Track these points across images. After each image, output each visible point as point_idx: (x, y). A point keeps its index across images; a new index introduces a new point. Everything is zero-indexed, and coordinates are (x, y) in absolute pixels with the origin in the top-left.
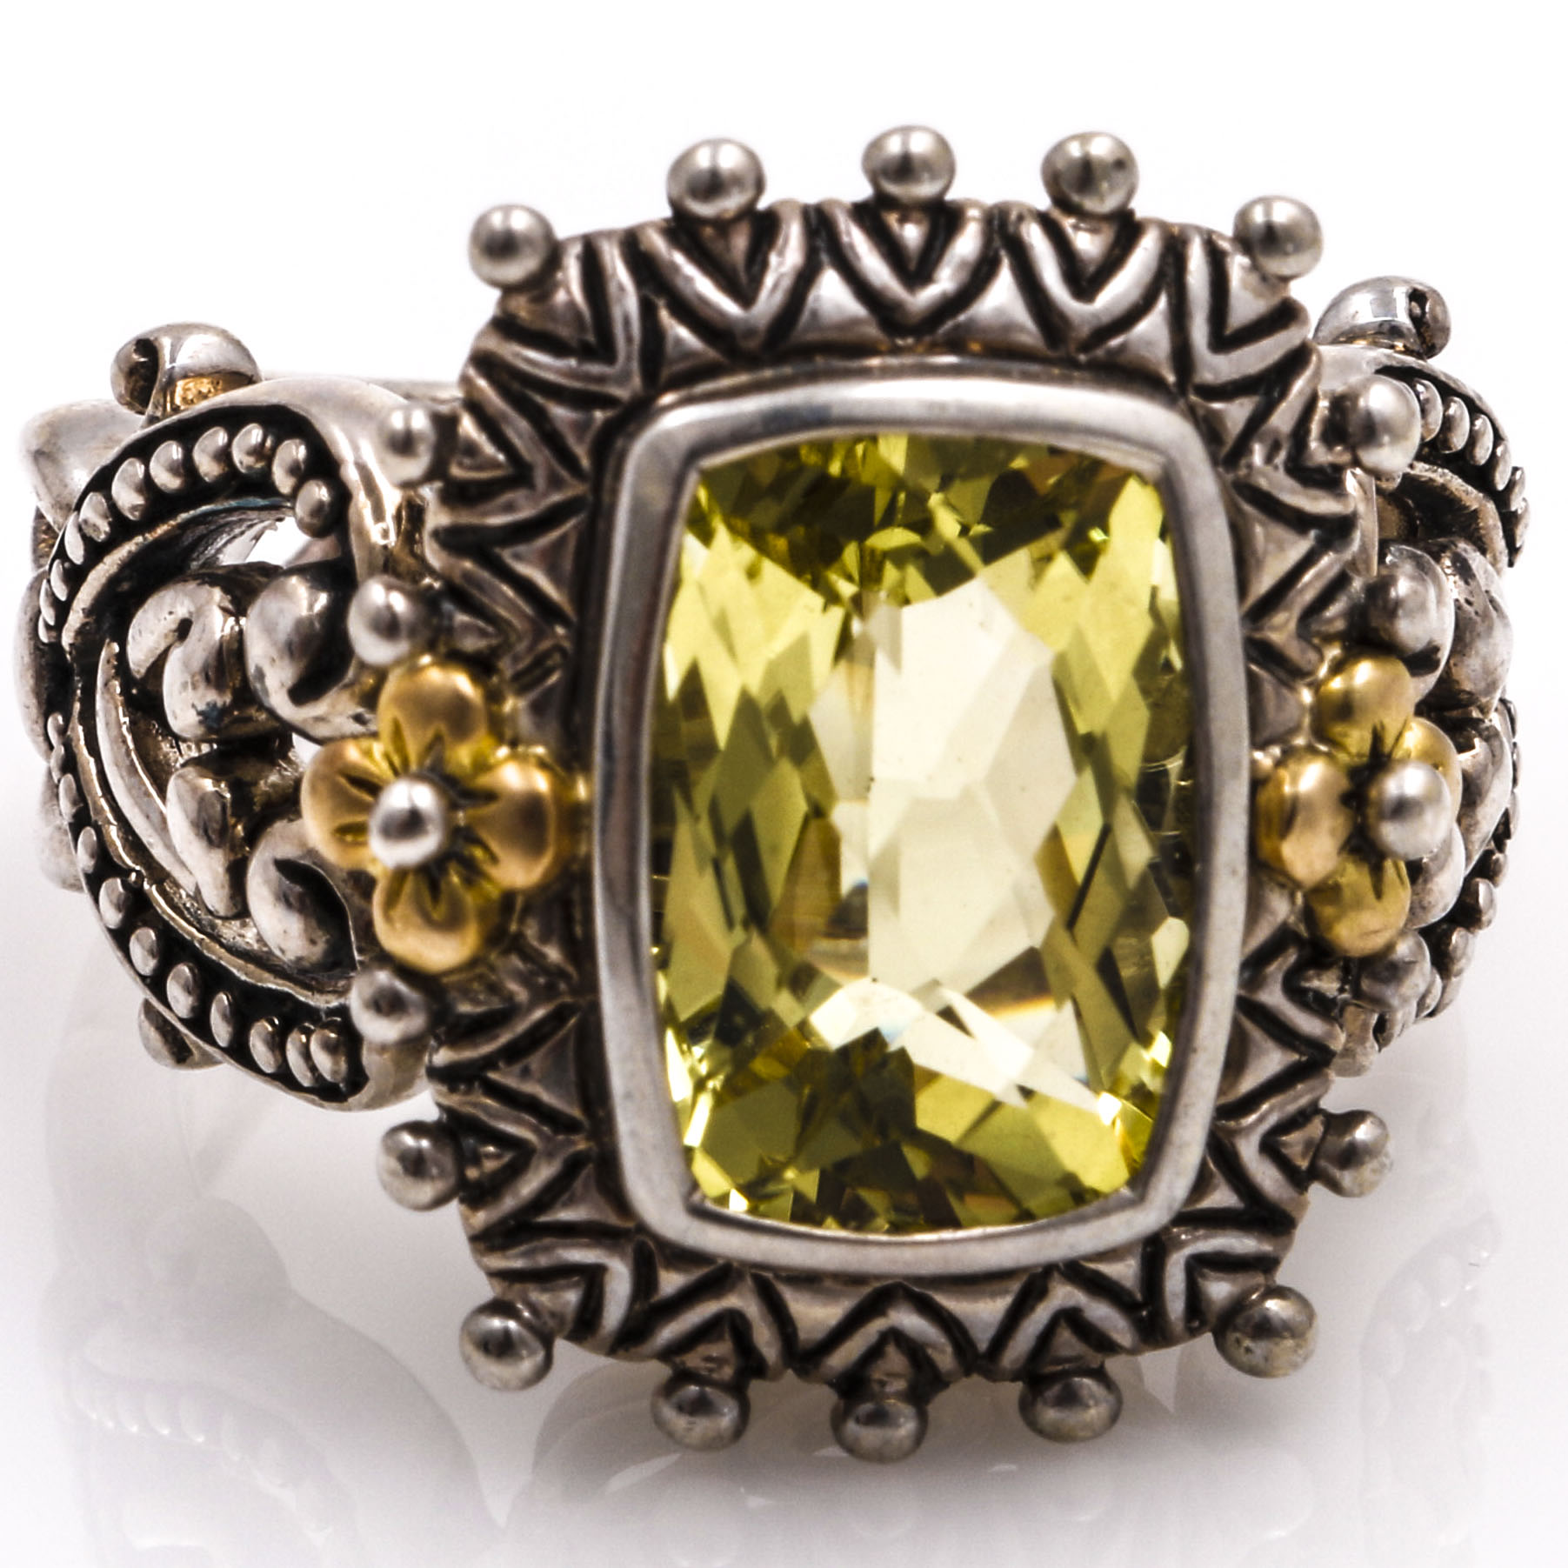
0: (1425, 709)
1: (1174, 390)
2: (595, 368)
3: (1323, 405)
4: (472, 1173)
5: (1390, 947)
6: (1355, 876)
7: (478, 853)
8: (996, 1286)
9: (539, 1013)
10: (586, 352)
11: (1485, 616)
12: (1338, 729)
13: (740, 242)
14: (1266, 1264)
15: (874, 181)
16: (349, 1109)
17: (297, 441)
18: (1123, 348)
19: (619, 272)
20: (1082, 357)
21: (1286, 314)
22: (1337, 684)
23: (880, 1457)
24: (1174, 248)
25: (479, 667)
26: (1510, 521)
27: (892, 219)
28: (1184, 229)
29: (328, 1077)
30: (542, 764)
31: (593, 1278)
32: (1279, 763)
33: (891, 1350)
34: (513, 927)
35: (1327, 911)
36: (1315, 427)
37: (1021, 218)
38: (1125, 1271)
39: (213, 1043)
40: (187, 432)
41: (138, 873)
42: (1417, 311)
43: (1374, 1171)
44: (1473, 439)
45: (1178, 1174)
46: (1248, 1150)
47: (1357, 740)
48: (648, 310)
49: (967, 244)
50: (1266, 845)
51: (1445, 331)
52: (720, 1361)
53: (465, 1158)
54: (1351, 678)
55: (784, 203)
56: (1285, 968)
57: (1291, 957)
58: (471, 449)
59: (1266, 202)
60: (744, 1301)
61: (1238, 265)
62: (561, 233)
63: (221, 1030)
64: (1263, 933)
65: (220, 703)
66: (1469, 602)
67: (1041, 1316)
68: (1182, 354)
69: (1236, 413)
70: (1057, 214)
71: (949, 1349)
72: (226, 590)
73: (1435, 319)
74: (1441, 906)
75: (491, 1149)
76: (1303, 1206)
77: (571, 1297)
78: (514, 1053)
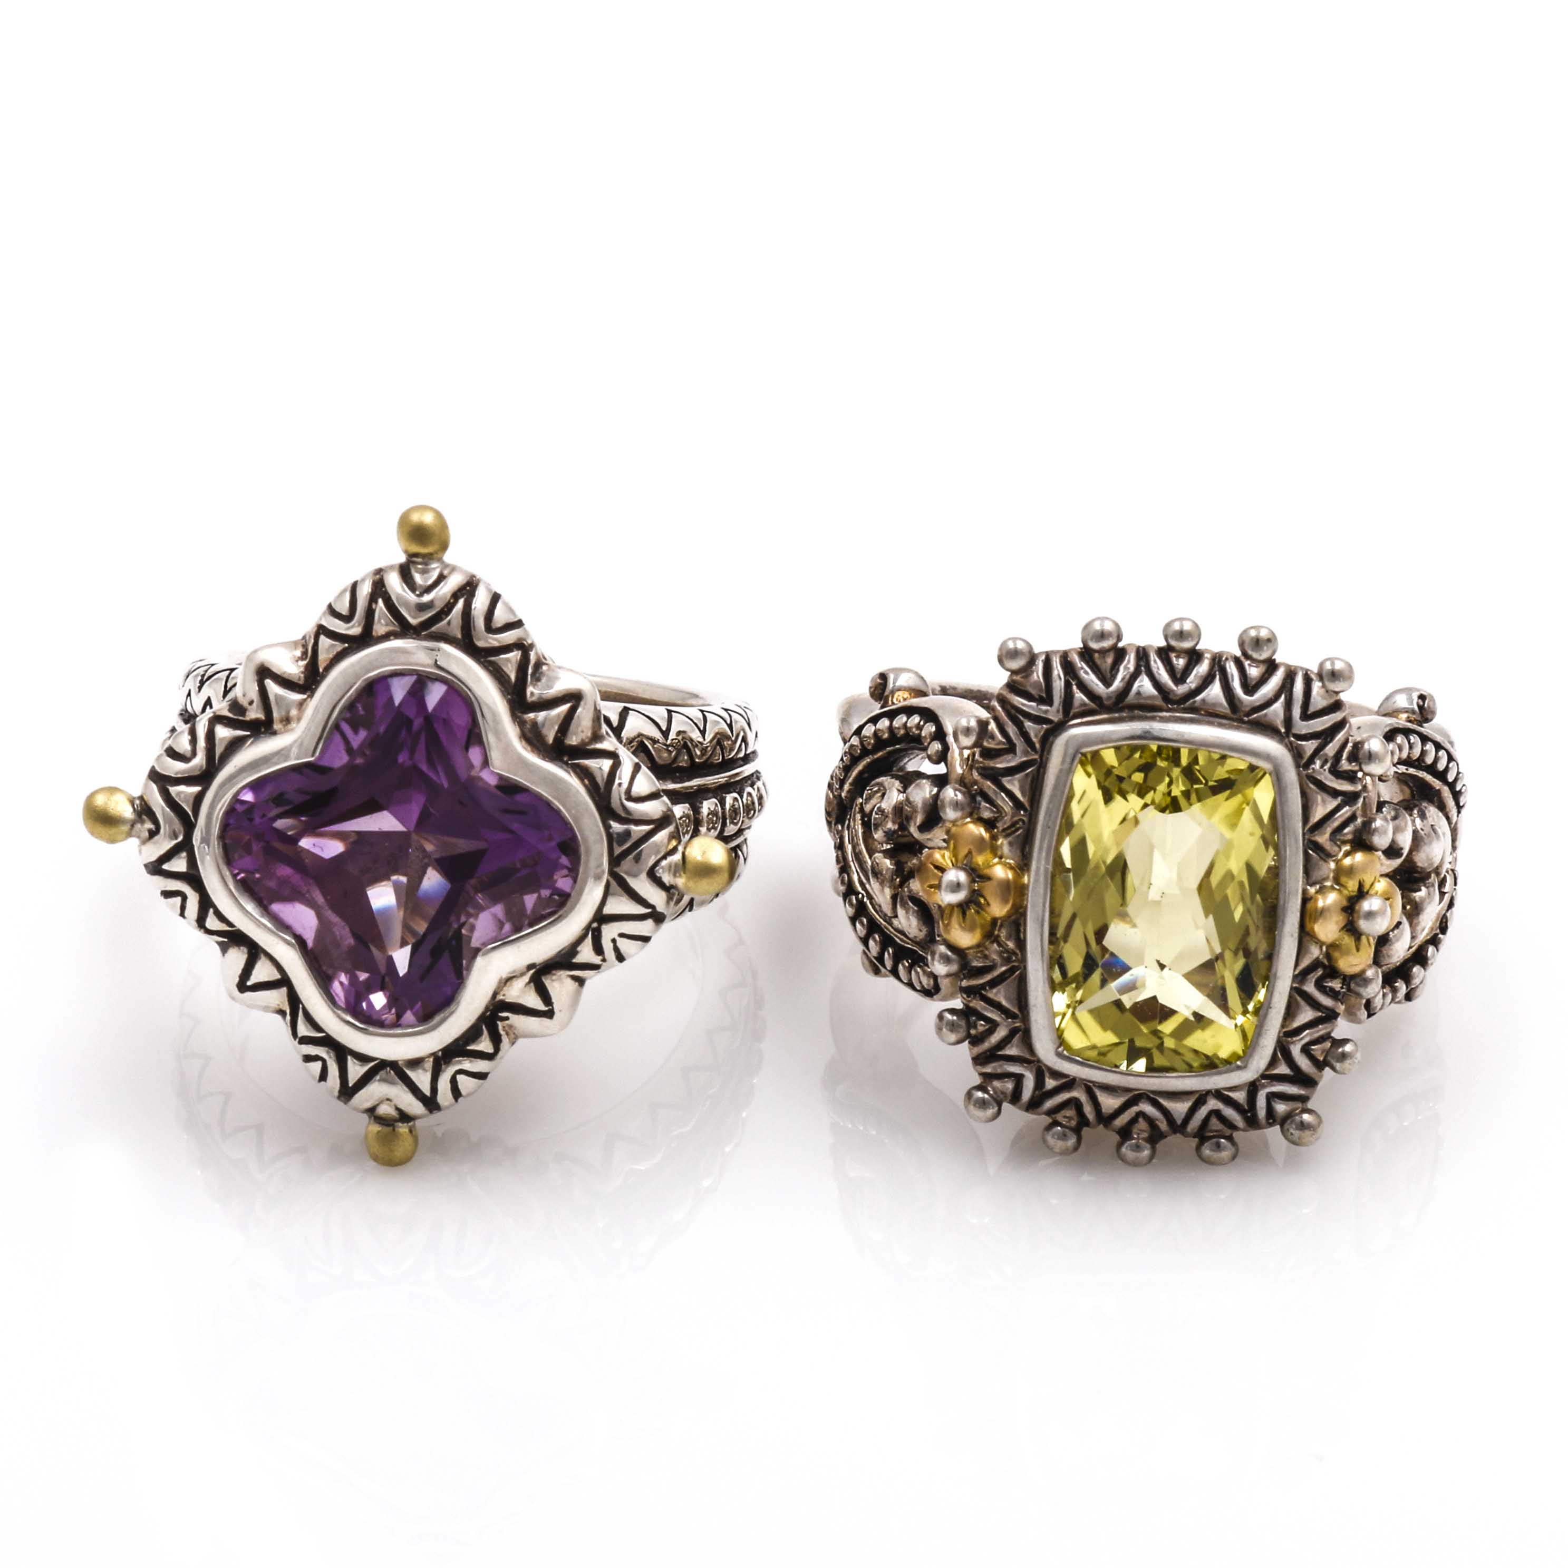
0: (1391, 876)
1: (1284, 735)
2: (1044, 708)
3: (1350, 745)
4: (973, 1032)
5: (1363, 972)
6: (1348, 941)
7: (982, 901)
8: (1184, 1097)
9: (1004, 969)
10: (1041, 701)
11: (1428, 836)
12: (1343, 880)
13: (1110, 660)
14: (1304, 1099)
15: (1166, 640)
16: (934, 1000)
17: (932, 724)
18: (1266, 715)
19: (1058, 670)
20: (1246, 719)
21: (1337, 706)
22: (1347, 861)
23: (1135, 1164)
24: (1290, 676)
25: (989, 824)
26: (1456, 795)
27: (1173, 655)
28: (1296, 667)
29: (926, 986)
30: (1011, 868)
31: (1019, 1079)
32: (1317, 892)
33: (1141, 1120)
34: (996, 933)
35: (1336, 954)
36: (1345, 755)
37: (1227, 659)
38: (1240, 1096)
39: (885, 968)
40: (892, 715)
41: (863, 895)
42: (1421, 703)
43: (1350, 1064)
44: (1436, 759)
45: (1261, 1058)
46: (1296, 1050)
47: (1352, 886)
48: (1068, 685)
49: (1203, 668)
50: (1308, 928)
51: (1433, 713)
52: (1070, 1118)
53: (970, 1026)
54: (1354, 858)
55: (1129, 645)
56: (1316, 977)
57: (1320, 972)
58: (992, 737)
59: (1332, 660)
60: (1078, 1094)
61: (1316, 686)
62: (1036, 651)
63: (889, 963)
64: (1305, 963)
65: (893, 829)
66: (1422, 829)
67: (1203, 1112)
68: (1288, 721)
69: (1310, 746)
70: (1242, 659)
71: (1165, 1123)
72: (901, 782)
73: (1429, 706)
74: (1396, 957)
75: (982, 1023)
76: (1321, 1077)
77: (1009, 1086)
78: (993, 983)
